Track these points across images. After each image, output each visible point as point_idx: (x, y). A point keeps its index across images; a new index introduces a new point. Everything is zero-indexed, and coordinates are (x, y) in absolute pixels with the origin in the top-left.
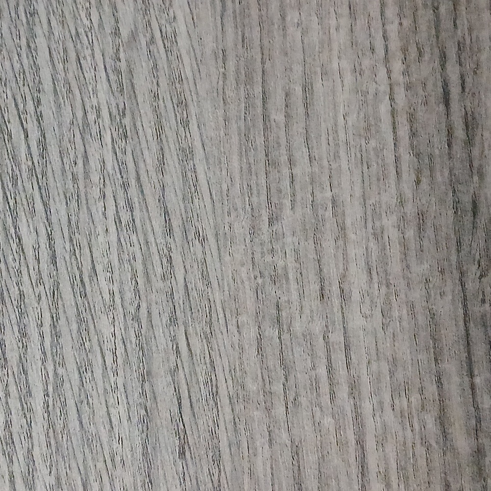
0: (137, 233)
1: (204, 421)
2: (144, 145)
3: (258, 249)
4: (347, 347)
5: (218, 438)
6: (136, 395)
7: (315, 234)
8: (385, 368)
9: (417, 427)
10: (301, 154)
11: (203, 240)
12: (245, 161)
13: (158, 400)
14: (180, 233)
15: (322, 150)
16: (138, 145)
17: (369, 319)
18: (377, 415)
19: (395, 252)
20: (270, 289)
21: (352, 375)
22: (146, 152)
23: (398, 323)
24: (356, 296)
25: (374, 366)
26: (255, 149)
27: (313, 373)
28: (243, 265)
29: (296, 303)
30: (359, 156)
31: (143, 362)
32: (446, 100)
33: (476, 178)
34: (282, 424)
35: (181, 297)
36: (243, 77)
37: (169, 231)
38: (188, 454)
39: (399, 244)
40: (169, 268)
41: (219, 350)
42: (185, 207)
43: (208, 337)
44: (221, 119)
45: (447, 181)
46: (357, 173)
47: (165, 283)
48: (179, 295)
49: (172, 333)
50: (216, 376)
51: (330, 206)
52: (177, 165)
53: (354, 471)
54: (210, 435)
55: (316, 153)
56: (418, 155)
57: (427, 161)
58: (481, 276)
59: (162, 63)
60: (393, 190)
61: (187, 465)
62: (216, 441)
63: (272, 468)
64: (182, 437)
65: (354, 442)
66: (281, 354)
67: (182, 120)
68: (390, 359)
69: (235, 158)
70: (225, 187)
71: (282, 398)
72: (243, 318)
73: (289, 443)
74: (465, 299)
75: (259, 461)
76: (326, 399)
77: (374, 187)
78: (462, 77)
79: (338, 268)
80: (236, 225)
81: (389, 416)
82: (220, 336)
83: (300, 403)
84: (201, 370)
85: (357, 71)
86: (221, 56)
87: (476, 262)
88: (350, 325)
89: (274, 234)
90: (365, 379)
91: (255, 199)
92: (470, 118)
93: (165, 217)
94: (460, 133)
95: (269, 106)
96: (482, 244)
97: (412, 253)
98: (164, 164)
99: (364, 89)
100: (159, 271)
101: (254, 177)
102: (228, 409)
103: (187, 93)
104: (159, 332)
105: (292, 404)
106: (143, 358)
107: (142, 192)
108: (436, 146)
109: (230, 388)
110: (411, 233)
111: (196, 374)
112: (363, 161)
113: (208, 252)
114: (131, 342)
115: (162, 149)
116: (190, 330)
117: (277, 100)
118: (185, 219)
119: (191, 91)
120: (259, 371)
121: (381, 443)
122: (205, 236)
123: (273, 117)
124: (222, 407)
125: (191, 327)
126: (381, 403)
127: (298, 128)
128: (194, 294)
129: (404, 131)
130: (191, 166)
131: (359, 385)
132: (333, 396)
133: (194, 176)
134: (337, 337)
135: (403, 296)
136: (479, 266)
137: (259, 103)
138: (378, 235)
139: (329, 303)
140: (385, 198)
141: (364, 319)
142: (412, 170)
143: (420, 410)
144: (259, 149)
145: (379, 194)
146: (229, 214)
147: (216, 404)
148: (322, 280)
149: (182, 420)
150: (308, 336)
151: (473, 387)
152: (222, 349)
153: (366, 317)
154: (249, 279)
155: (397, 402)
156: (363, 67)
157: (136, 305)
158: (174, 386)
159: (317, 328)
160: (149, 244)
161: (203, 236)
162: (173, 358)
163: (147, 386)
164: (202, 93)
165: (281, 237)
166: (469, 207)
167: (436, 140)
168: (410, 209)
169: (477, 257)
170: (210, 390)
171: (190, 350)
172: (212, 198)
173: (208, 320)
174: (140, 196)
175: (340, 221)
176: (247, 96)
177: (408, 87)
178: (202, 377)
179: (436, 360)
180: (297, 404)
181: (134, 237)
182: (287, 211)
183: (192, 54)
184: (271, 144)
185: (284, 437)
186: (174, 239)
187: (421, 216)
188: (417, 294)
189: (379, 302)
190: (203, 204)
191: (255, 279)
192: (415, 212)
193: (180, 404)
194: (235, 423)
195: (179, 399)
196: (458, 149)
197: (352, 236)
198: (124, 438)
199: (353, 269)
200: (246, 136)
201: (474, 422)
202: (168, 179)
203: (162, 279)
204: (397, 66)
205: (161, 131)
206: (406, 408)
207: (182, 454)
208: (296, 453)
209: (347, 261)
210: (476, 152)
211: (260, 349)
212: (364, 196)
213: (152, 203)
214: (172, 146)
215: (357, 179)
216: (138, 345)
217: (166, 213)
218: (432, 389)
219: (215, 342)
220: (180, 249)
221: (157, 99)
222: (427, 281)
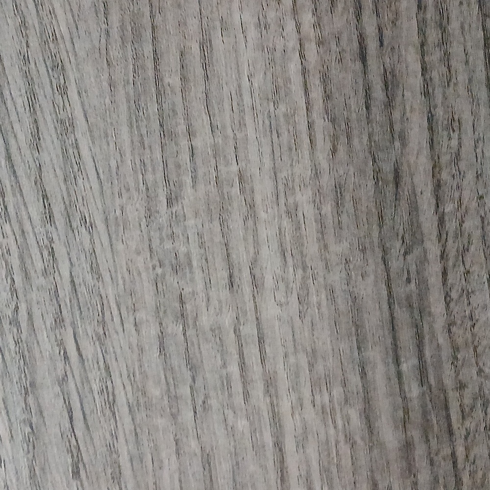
0: (10, 221)
1: (101, 435)
2: (14, 117)
3: (155, 235)
4: (261, 340)
5: (117, 452)
6: (19, 411)
7: (220, 215)
8: (304, 361)
9: (340, 423)
10: (201, 122)
11: (90, 228)
12: (136, 132)
13: (45, 414)
14: (63, 220)
15: (226, 118)
16: (7, 117)
17: (284, 308)
18: (297, 413)
19: (311, 231)
20: (172, 280)
21: (267, 372)
22: (17, 126)
23: (317, 311)
24: (269, 282)
25: (292, 360)
26: (148, 119)
27: (224, 372)
28: (139, 253)
29: (202, 295)
30: (267, 122)
31: (25, 372)
32: (363, 57)
33: (397, 144)
34: (191, 431)
35: (67, 294)
36: (129, 34)
37: (49, 218)
38: (82, 473)
39: (316, 221)
40: (51, 261)
41: (114, 352)
42: (67, 189)
43: (101, 339)
44: (105, 84)
45: (366, 148)
46: (266, 141)
47: (47, 279)
48: (65, 292)
49: (58, 336)
50: (112, 382)
51: (236, 182)
52: (55, 140)
53: (273, 476)
54: (107, 449)
55: (217, 121)
56: (333, 121)
57: (343, 126)
58: (406, 254)
59: (32, 19)
60: (307, 161)
61: (82, 485)
62: (115, 456)
63: (180, 481)
64: (75, 455)
65: (271, 444)
66: (187, 352)
67: (59, 87)
68: (309, 349)
69: (125, 130)
70: (113, 164)
71: (189, 402)
72: (141, 315)
73: (198, 451)
74: (389, 279)
75: (166, 474)
76: (239, 400)
77: (285, 158)
78: (380, 29)
79: (248, 252)
80: (129, 208)
81: (310, 414)
82: (115, 336)
83: (211, 406)
84: (95, 377)
85: (263, 25)
86: (102, 9)
87: (400, 237)
88: (264, 316)
89: (174, 216)
90: (282, 374)
91: (150, 177)
92: (389, 77)
93: (44, 202)
94: (378, 93)
95: (163, 67)
96: (406, 218)
97: (330, 231)
98: (39, 139)
99: (271, 45)
100: (39, 265)
101: (147, 151)
102: (127, 419)
103: (64, 55)
104: (43, 336)
105: (201, 409)
106: (26, 368)
107: (14, 172)
108: (353, 108)
109: (130, 395)
110: (328, 209)
111: (88, 382)
112: (273, 130)
113: (97, 241)
114: (9, 350)
115: (36, 121)
116: (80, 331)
117: (171, 61)
118: (67, 203)
119: (67, 52)
120: (162, 372)
121: (301, 444)
122: (92, 221)
123: (167, 80)
124: (120, 418)
125: (80, 329)
126: (300, 400)
127: (197, 91)
128: (82, 290)
129: (317, 94)
130: (72, 141)
131: (276, 381)
132: (246, 395)
133: (76, 152)
134: (249, 330)
135: (321, 280)
136: (403, 241)
137: (150, 64)
138: (292, 212)
139: (239, 291)
140: (298, 170)
141: (279, 307)
142: (327, 138)
143: (343, 403)
144: (152, 117)
145: (291, 165)
146: (120, 195)
147: (114, 414)
148: (230, 267)
149: (75, 435)
150: (217, 330)
151: (399, 375)
152: (118, 351)
153: (281, 305)
154: (147, 269)
155: (318, 398)
156: (269, 20)
157: (14, 307)
158: (64, 398)
159: (227, 320)
160: (26, 234)
161: (90, 222)
162: (60, 365)
163: (31, 400)
164: (82, 54)
165: (182, 220)
166: (391, 177)
167: (352, 103)
168: (326, 181)
169: (401, 232)
170: (106, 399)
171: (80, 355)
172: (98, 177)
173: (100, 319)
174: (13, 178)
175: (249, 199)
176: (135, 57)
177: (320, 43)
178: (96, 385)
179: (359, 348)
180: (207, 407)
181: (7, 228)
182: (188, 191)
183: (67, 7)
184: (166, 112)
185: (194, 444)
186: (56, 228)
187: (339, 189)
188: (337, 277)
189: (295, 286)
190: (88, 184)
191: (154, 269)
192: (332, 185)
193: (71, 418)
194: (136, 434)
195: (70, 411)
196: (377, 112)
197: (262, 215)
198: (7, 459)
199: (265, 252)
200: (136, 105)
201: (401, 413)
202: (45, 157)
203: (43, 275)
204: (307, 18)
205: (33, 99)
206: (327, 402)
207: (76, 473)
208: (207, 462)
209: (258, 244)
210: (397, 115)
211: (162, 348)
212: (274, 168)
213: (27, 185)
214: (49, 118)
215: (267, 149)
216: (18, 353)
217: (45, 197)
218: (355, 380)
219: (110, 343)
220: (63, 238)
221: (27, 62)
222: (347, 262)
